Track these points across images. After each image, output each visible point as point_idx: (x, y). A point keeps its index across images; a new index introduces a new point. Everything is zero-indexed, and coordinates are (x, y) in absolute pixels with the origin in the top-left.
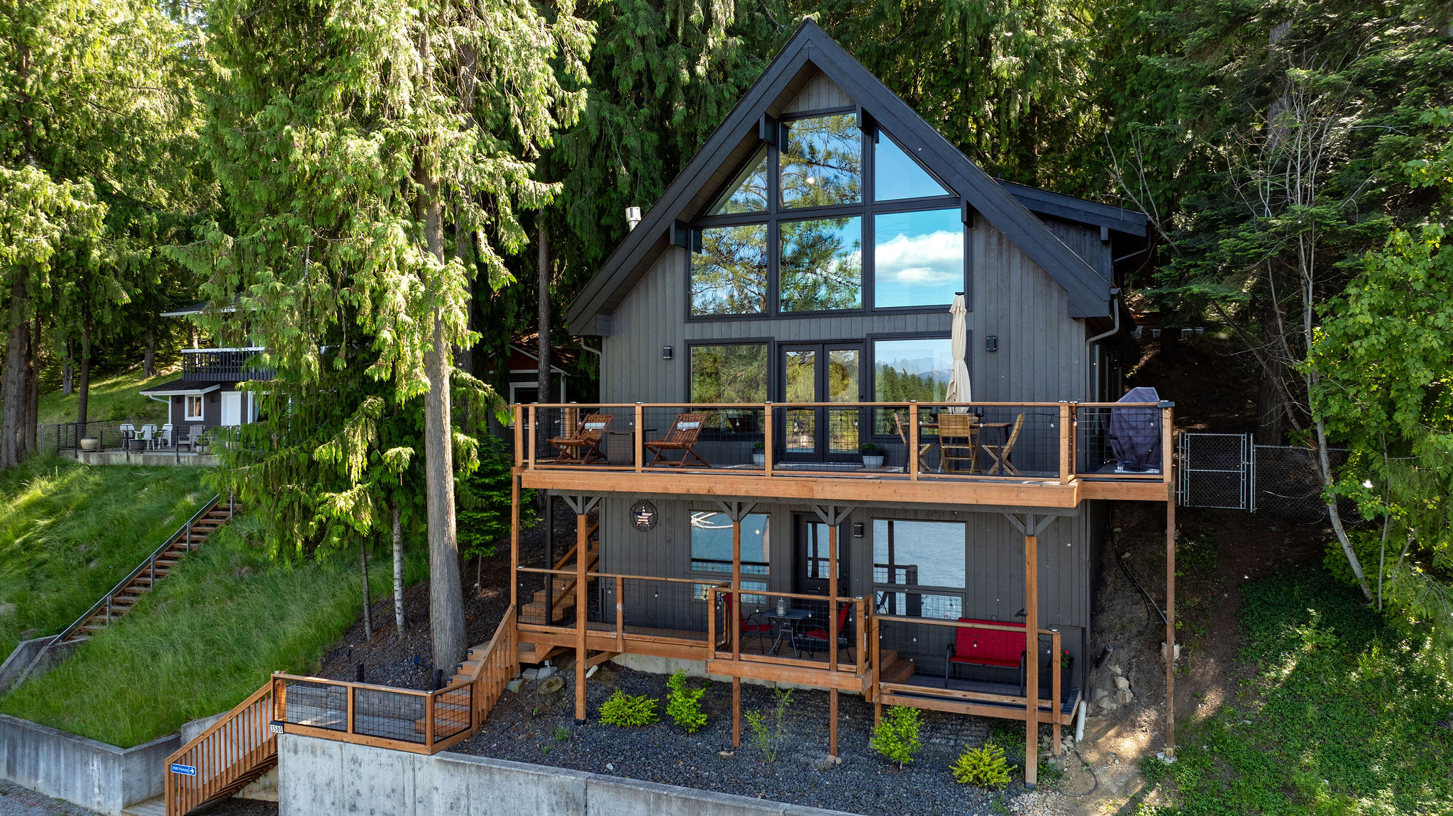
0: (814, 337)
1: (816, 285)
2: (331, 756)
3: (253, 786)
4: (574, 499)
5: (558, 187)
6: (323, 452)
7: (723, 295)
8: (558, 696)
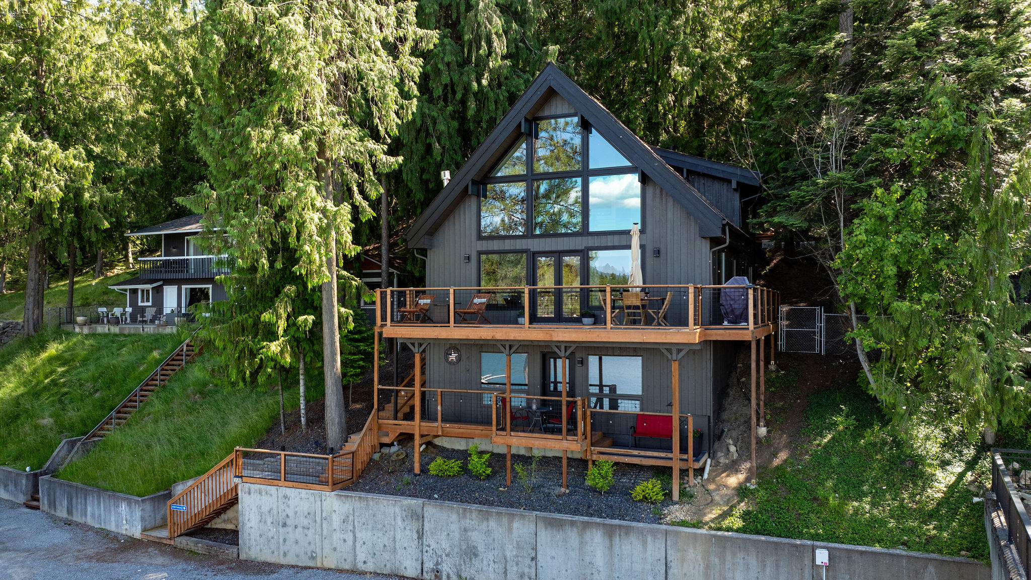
0: (554, 249)
1: (560, 213)
2: (271, 495)
3: (217, 520)
4: (413, 344)
5: (400, 159)
6: (266, 316)
7: (497, 220)
8: (403, 461)
